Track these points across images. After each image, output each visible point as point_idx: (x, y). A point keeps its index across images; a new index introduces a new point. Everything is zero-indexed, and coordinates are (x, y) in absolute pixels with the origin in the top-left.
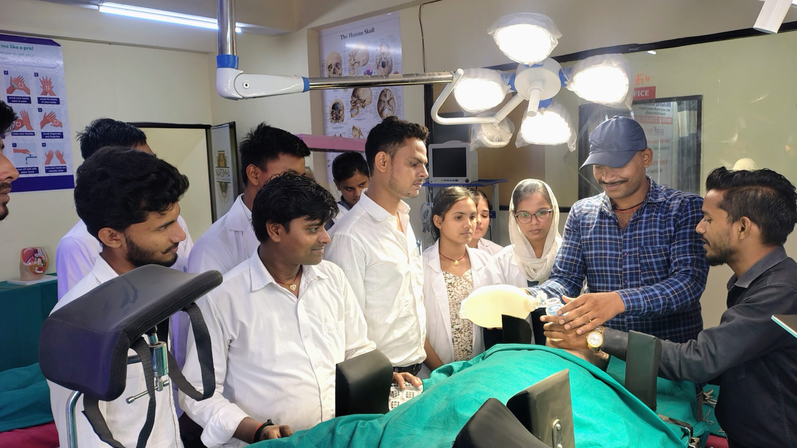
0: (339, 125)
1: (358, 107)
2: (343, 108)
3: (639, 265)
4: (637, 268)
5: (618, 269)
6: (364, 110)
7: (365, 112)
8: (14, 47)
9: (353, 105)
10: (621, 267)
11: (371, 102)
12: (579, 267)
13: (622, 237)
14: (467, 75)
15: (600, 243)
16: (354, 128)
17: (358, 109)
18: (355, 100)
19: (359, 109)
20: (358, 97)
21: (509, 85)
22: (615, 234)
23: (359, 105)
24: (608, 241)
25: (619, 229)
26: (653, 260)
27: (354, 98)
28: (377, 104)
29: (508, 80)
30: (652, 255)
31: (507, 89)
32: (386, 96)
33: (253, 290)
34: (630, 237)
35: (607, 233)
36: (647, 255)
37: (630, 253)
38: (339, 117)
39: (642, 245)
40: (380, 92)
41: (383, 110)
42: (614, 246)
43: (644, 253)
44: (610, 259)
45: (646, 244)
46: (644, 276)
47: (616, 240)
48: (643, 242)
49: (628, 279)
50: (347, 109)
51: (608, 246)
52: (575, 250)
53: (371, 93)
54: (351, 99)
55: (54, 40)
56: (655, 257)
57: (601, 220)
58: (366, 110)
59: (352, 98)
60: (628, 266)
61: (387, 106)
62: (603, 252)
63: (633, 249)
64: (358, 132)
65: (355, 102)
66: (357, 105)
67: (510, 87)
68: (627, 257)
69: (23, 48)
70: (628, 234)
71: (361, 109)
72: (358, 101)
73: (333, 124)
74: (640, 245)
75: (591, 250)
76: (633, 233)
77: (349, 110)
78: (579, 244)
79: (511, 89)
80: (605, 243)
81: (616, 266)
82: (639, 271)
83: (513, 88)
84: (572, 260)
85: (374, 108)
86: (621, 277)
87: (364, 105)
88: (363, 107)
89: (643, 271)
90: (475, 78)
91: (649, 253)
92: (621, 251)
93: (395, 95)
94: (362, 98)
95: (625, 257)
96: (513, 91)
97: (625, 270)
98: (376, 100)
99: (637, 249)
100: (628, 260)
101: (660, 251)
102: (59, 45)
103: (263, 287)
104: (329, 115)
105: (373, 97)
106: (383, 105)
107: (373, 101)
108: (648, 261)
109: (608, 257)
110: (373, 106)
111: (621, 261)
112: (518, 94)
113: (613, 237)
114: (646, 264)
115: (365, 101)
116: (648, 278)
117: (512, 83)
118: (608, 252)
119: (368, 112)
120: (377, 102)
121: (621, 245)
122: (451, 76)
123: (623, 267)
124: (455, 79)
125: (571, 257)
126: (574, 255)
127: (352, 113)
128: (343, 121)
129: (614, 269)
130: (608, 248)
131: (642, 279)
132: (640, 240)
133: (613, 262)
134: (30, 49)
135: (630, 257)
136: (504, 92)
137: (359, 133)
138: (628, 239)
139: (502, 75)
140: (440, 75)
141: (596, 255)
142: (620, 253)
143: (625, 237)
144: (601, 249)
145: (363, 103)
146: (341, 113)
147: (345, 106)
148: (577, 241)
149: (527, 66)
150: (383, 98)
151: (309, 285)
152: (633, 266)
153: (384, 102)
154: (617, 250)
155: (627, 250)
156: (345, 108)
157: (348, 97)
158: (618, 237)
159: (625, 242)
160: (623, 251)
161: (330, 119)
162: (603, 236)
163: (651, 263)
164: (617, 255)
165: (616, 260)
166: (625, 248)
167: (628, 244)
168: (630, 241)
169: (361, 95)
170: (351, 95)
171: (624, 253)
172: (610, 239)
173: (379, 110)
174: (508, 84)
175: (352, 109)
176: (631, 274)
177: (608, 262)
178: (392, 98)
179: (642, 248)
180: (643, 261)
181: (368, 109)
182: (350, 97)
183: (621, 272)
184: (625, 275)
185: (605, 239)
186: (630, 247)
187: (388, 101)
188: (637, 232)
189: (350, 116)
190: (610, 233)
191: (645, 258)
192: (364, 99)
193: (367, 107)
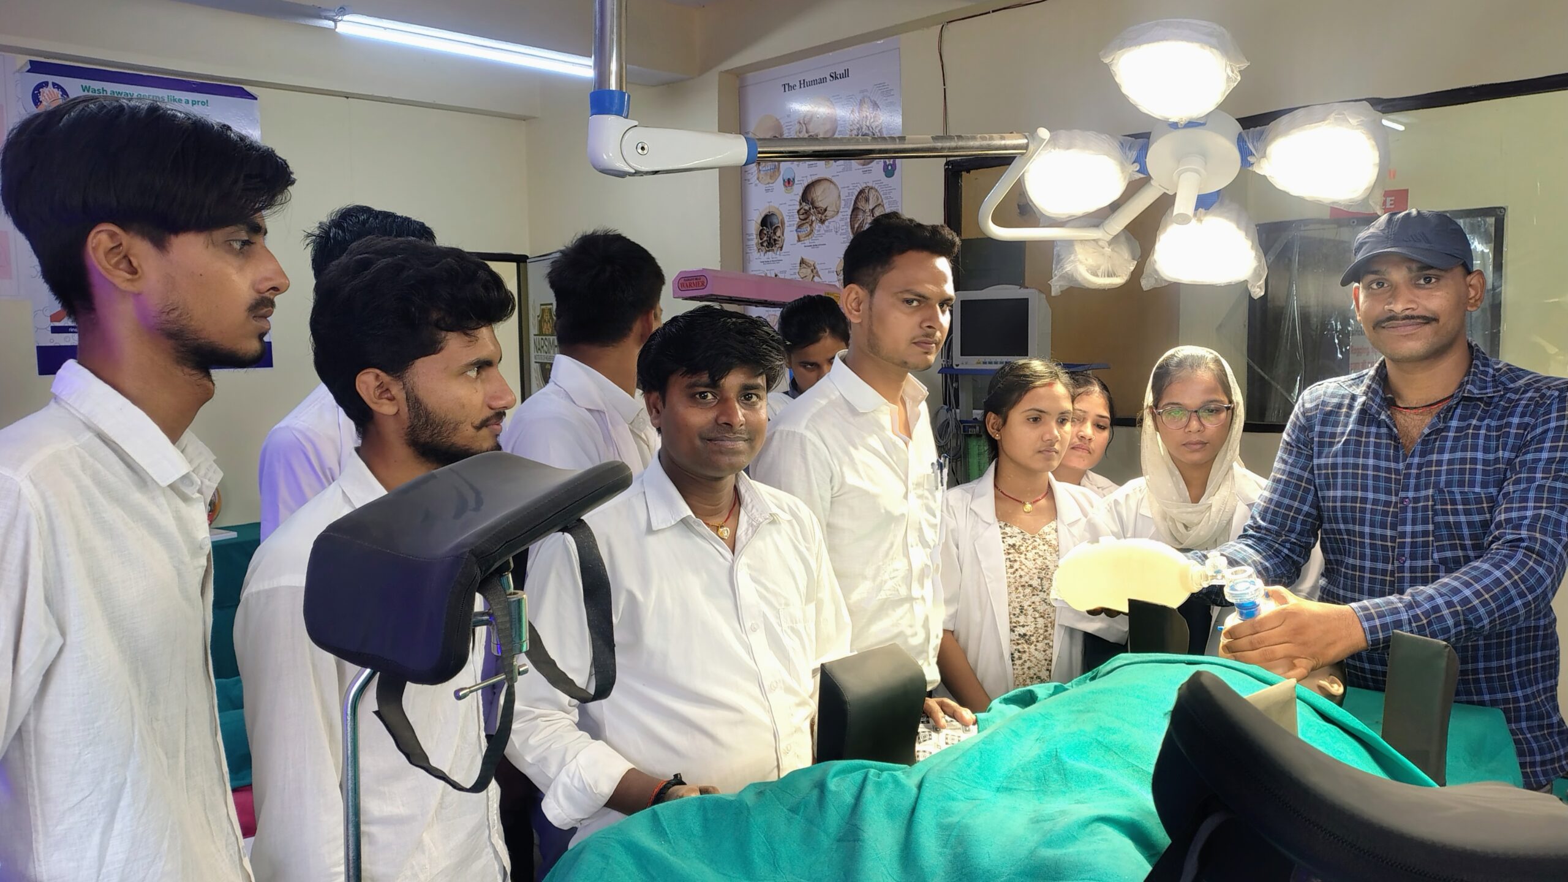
0: (774, 255)
1: (812, 222)
2: (783, 223)
3: (1431, 527)
4: (1425, 534)
5: (1389, 533)
6: (824, 227)
7: (826, 231)
8: (175, 100)
9: (802, 217)
10: (1394, 527)
11: (838, 212)
12: (1304, 523)
13: (1401, 466)
14: (1053, 142)
15: (1355, 476)
16: (802, 262)
17: (811, 225)
18: (807, 208)
19: (814, 225)
20: (812, 203)
21: (1136, 164)
22: (1387, 459)
23: (814, 218)
24: (1370, 473)
25: (1396, 449)
26: (1463, 518)
27: (804, 204)
28: (849, 217)
29: (1133, 154)
30: (1460, 507)
31: (1130, 171)
32: (867, 200)
33: (654, 528)
34: (1420, 466)
35: (1371, 455)
36: (1449, 507)
37: (1416, 500)
38: (775, 240)
39: (1442, 485)
40: (856, 193)
42: (1382, 484)
43: (1444, 502)
44: (1373, 512)
45: (1449, 483)
46: (1440, 549)
47: (1388, 470)
48: (1443, 478)
49: (1407, 555)
50: (790, 226)
51: (1370, 482)
52: (1298, 487)
53: (839, 196)
54: (798, 207)
55: (247, 88)
56: (1467, 512)
57: (1360, 428)
58: (828, 227)
59: (801, 204)
60: (1409, 528)
62: (1359, 494)
63: (1423, 493)
64: (810, 271)
65: (807, 212)
66: (810, 218)
67: (1137, 167)
68: (1409, 510)
69: (190, 102)
70: (1416, 460)
71: (817, 226)
72: (812, 210)
73: (762, 254)
74: (1436, 485)
75: (1335, 489)
76: (1426, 459)
77: (795, 228)
78: (1306, 475)
79: (1138, 171)
80: (1365, 477)
81: (1383, 526)
82: (1431, 539)
83: (1143, 170)
84: (1289, 508)
85: (842, 223)
86: (1393, 548)
87: (823, 218)
88: (822, 222)
89: (1438, 538)
90: (1068, 148)
91: (1454, 502)
92: (1397, 495)
93: (887, 198)
94: (821, 204)
95: (1404, 510)
96: (1142, 176)
97: (1403, 535)
98: (849, 208)
99: (1430, 492)
100: (1410, 515)
101: (1478, 501)
102: (253, 97)
103: (673, 523)
104: (755, 236)
105: (843, 203)
106: (861, 216)
107: (842, 210)
108: (1451, 519)
109: (1369, 506)
110: (842, 220)
111: (1395, 515)
112: (1152, 182)
113: (1383, 464)
114: (1447, 524)
115: (826, 210)
116: (1449, 554)
117: (1141, 160)
118: (1370, 495)
119: (830, 230)
120: (849, 212)
121: (1397, 481)
122: (1025, 141)
123: (1400, 529)
124: (1031, 147)
125: (1287, 501)
126: (1293, 497)
127: (800, 234)
128: (781, 248)
129: (1378, 531)
130: (1370, 488)
131: (1436, 556)
132: (1438, 473)
133: (1378, 518)
134: (203, 104)
135: (1415, 510)
136: (1125, 178)
137: (812, 271)
138: (1414, 471)
139: (1122, 144)
140: (1002, 138)
141: (1344, 499)
142: (1394, 499)
143: (1409, 466)
144: (1355, 488)
145: (823, 214)
146: (779, 233)
147: (786, 219)
148: (1303, 469)
149: (1175, 126)
150: (861, 205)
151: (755, 528)
152: (1419, 528)
153: (864, 212)
154: (1388, 492)
155: (1411, 494)
156: (787, 224)
157: (792, 203)
158: (1393, 465)
159: (1407, 476)
160: (1402, 494)
161: (757, 244)
162: (1361, 461)
163: (1458, 525)
164: (1387, 504)
165: (1385, 514)
166: (1406, 489)
167: (1413, 481)
168: (1418, 476)
169: (819, 199)
170: (798, 198)
171: (1403, 500)
172: (1377, 468)
174: (1134, 162)
175: (799, 227)
176: (1414, 545)
177: (1368, 516)
178: (880, 204)
179: (1441, 491)
180: (1440, 519)
181: (832, 226)
182: (798, 203)
183: (1393, 539)
184: (1402, 545)
185: (1365, 467)
186: (1417, 489)
188: (1435, 457)
189: (796, 238)
190: (1377, 456)
191: (1445, 512)
192: (825, 207)
193: (830, 223)
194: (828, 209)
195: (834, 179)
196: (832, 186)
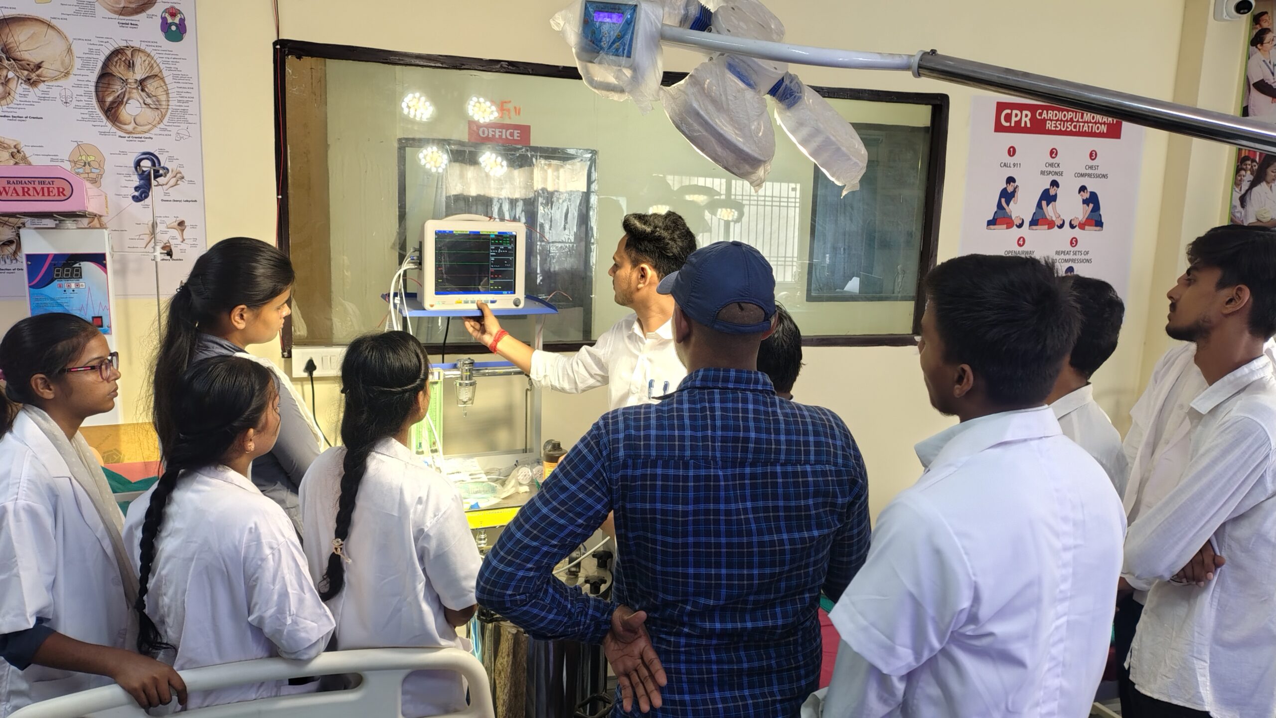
1: (7, 81)
6: (34, 93)
7: (44, 99)
11: (67, 74)
19: (12, 85)
20: (5, 52)
23: (11, 75)
28: (94, 84)
32: (130, 65)
40: (107, 53)
41: (119, 102)
53: (70, 50)
61: (136, 94)
64: (8, 155)
72: (7, 62)
85: (81, 91)
87: (34, 76)
93: (170, 69)
94: (32, 56)
98: (92, 71)
105: (78, 63)
106: (118, 88)
107: (75, 71)
110: (79, 86)
115: (39, 66)
119: (54, 99)
120: (94, 77)
137: (13, 155)
145: (32, 71)
150: (119, 70)
153: (125, 82)
169: (22, 47)
173: (101, 101)
181: (54, 92)
187: (142, 83)
192: (37, 60)
193: (49, 87)
194: (44, 65)
195: (54, 22)
196: (50, 31)
